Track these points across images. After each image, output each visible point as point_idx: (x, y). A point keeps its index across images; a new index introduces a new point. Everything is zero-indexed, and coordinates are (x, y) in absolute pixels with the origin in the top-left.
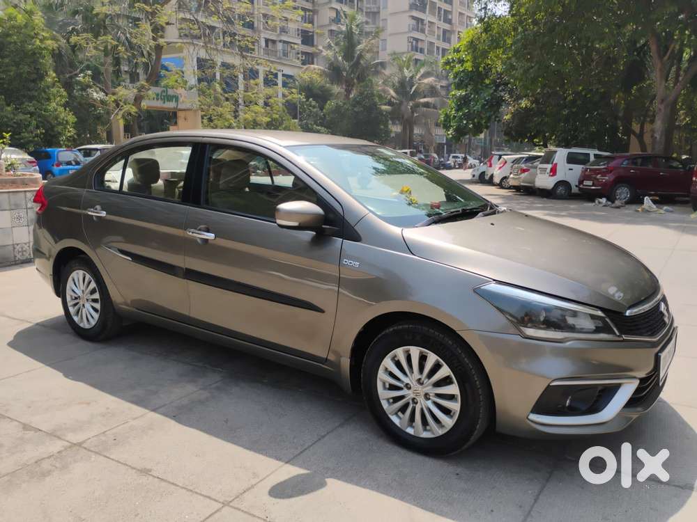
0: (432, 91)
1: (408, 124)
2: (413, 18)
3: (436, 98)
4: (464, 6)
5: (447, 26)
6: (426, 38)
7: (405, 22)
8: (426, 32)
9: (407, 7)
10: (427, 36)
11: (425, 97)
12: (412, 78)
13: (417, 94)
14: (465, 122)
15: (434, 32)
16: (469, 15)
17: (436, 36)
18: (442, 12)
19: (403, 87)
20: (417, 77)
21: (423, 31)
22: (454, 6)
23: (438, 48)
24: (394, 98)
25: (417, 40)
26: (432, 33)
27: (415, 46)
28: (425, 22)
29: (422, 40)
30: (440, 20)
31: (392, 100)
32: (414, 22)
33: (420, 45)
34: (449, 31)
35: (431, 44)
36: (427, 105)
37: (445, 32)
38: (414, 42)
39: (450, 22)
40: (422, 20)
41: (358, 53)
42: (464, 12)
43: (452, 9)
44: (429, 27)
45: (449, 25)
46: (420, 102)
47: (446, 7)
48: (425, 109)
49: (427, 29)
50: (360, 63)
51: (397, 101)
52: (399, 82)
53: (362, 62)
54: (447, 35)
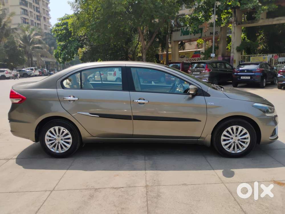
0: (40, 42)
1: (30, 56)
2: (22, 9)
3: (43, 45)
4: (45, 6)
5: (38, 14)
6: (30, 18)
7: (18, 10)
8: (29, 15)
9: (18, 4)
10: (30, 17)
11: (37, 44)
12: (29, 36)
13: (33, 43)
14: (67, 55)
15: (33, 16)
16: (47, 10)
17: (34, 18)
18: (35, 8)
19: (26, 39)
20: (32, 35)
21: (27, 15)
22: (40, 5)
23: (35, 23)
24: (22, 44)
25: (25, 19)
26: (32, 16)
27: (25, 21)
28: (28, 11)
29: (27, 19)
30: (34, 11)
31: (21, 45)
32: (22, 11)
33: (27, 21)
34: (39, 16)
35: (32, 21)
36: (38, 48)
37: (37, 16)
38: (24, 20)
39: (39, 12)
40: (27, 10)
41: (4, 23)
42: (45, 8)
43: (39, 6)
44: (30, 13)
45: (39, 14)
46: (35, 46)
47: (36, 5)
48: (38, 49)
49: (29, 14)
50: (5, 28)
51: (24, 46)
52: (23, 37)
53: (6, 27)
54: (39, 18)
